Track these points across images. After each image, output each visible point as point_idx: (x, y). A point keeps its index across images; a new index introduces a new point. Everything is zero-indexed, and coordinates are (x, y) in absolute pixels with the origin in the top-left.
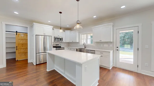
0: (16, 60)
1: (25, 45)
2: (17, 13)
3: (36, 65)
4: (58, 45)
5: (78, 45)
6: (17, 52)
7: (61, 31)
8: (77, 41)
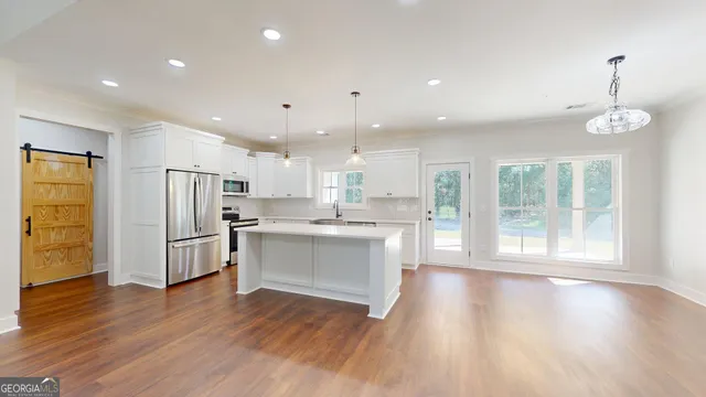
5: (310, 207)
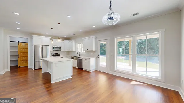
0: (18, 66)
1: (26, 54)
2: (20, 29)
3: (35, 69)
4: (57, 53)
6: (19, 59)
7: (59, 40)
8: (74, 50)
